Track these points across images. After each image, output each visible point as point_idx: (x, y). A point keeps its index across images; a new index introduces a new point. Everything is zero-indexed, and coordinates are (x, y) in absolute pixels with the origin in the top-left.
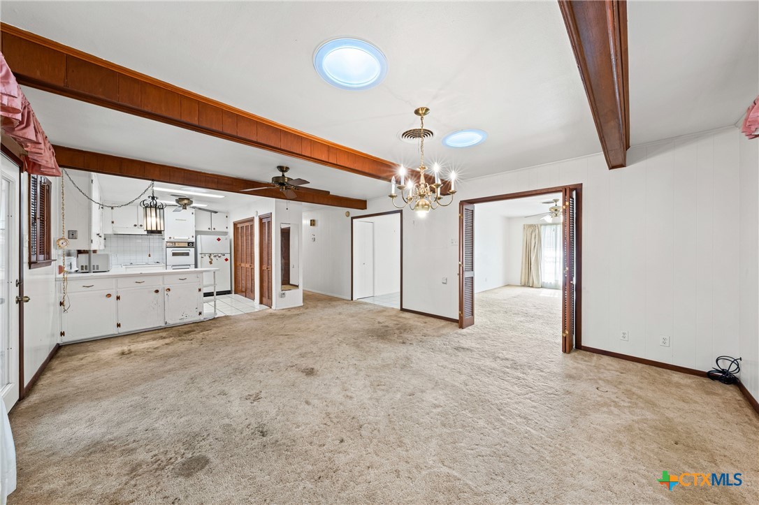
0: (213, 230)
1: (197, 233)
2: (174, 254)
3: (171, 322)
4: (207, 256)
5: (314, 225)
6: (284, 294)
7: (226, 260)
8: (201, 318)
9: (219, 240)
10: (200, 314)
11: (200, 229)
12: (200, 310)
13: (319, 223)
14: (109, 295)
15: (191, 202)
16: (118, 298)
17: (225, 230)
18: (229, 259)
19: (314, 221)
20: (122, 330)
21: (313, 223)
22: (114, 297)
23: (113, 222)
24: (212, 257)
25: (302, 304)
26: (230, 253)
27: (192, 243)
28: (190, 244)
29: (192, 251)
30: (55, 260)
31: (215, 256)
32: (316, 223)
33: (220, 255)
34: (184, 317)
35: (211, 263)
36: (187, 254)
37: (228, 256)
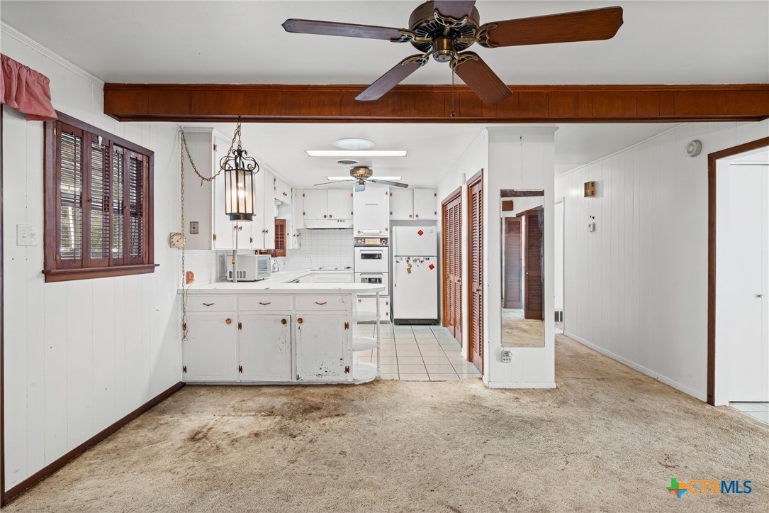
0: (415, 218)
1: (393, 223)
2: (366, 256)
3: (306, 378)
4: (404, 261)
5: (593, 194)
6: (507, 354)
7: (432, 267)
8: (348, 378)
9: (420, 233)
10: (347, 370)
11: (396, 217)
12: (346, 364)
13: (606, 191)
14: (229, 321)
15: (370, 173)
16: (240, 326)
17: (433, 217)
18: (435, 266)
19: (593, 184)
20: (245, 378)
21: (591, 189)
22: (234, 325)
23: (304, 214)
24: (411, 262)
25: (554, 386)
26: (438, 256)
27: (386, 239)
28: (384, 240)
29: (384, 251)
30: (159, 265)
31: (415, 261)
32: (598, 189)
33: (422, 259)
34: (322, 371)
35: (409, 271)
36: (379, 257)
37: (434, 261)
